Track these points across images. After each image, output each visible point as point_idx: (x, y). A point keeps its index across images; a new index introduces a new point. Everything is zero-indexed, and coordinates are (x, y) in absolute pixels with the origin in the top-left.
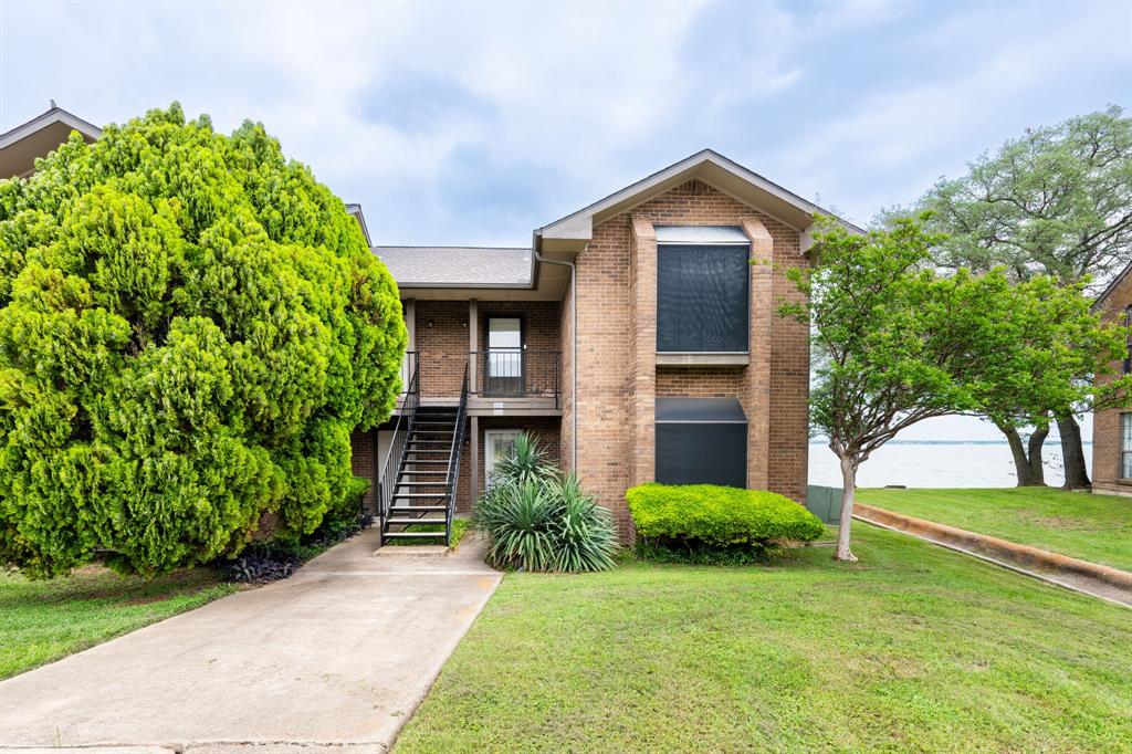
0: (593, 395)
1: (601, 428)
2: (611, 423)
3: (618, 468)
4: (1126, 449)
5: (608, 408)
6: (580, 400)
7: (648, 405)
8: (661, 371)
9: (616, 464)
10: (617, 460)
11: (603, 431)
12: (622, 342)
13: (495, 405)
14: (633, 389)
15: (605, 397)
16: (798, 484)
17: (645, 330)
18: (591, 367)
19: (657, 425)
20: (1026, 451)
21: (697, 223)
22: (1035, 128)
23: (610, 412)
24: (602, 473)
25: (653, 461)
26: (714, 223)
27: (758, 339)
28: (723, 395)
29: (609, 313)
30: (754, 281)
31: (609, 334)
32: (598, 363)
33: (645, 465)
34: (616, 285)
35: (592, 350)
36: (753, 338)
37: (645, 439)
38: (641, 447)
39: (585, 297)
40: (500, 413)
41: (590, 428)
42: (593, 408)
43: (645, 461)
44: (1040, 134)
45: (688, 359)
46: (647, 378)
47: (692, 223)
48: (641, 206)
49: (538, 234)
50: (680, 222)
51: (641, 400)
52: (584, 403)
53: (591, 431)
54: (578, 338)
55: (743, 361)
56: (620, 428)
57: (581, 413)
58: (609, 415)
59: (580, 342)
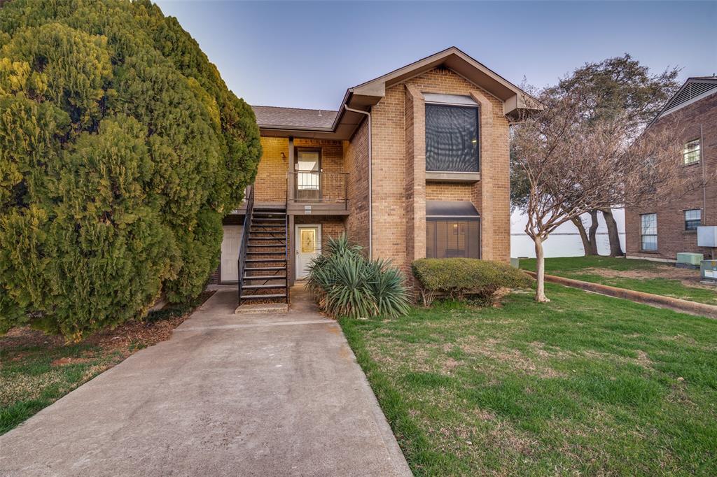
0: (382, 199)
1: (387, 220)
2: (394, 217)
3: (399, 247)
4: (643, 233)
5: (392, 207)
6: (375, 202)
7: (421, 205)
8: (429, 183)
9: (398, 244)
10: (399, 241)
11: (390, 223)
12: (400, 165)
13: (306, 208)
14: (412, 194)
15: (391, 200)
16: (505, 255)
17: (419, 157)
18: (381, 180)
19: (427, 218)
20: (588, 236)
21: (444, 92)
22: (590, 63)
23: (394, 210)
24: (389, 250)
25: (425, 242)
26: (455, 93)
27: (485, 164)
28: (462, 200)
29: (392, 146)
30: (482, 129)
31: (393, 159)
32: (386, 178)
33: (420, 244)
34: (396, 128)
35: (382, 170)
36: (483, 163)
37: (420, 227)
38: (418, 232)
39: (377, 135)
40: (309, 213)
41: (381, 221)
42: (383, 208)
43: (420, 242)
44: (591, 66)
45: (445, 176)
46: (420, 187)
47: (441, 92)
48: (411, 80)
49: (351, 91)
50: (434, 91)
51: (417, 202)
52: (377, 204)
53: (382, 223)
54: (373, 161)
55: (477, 177)
56: (400, 221)
57: (376, 211)
58: (392, 212)
59: (374, 164)
